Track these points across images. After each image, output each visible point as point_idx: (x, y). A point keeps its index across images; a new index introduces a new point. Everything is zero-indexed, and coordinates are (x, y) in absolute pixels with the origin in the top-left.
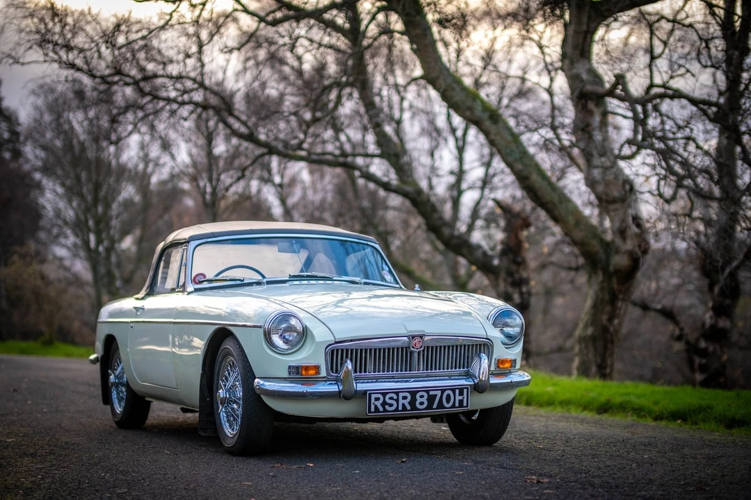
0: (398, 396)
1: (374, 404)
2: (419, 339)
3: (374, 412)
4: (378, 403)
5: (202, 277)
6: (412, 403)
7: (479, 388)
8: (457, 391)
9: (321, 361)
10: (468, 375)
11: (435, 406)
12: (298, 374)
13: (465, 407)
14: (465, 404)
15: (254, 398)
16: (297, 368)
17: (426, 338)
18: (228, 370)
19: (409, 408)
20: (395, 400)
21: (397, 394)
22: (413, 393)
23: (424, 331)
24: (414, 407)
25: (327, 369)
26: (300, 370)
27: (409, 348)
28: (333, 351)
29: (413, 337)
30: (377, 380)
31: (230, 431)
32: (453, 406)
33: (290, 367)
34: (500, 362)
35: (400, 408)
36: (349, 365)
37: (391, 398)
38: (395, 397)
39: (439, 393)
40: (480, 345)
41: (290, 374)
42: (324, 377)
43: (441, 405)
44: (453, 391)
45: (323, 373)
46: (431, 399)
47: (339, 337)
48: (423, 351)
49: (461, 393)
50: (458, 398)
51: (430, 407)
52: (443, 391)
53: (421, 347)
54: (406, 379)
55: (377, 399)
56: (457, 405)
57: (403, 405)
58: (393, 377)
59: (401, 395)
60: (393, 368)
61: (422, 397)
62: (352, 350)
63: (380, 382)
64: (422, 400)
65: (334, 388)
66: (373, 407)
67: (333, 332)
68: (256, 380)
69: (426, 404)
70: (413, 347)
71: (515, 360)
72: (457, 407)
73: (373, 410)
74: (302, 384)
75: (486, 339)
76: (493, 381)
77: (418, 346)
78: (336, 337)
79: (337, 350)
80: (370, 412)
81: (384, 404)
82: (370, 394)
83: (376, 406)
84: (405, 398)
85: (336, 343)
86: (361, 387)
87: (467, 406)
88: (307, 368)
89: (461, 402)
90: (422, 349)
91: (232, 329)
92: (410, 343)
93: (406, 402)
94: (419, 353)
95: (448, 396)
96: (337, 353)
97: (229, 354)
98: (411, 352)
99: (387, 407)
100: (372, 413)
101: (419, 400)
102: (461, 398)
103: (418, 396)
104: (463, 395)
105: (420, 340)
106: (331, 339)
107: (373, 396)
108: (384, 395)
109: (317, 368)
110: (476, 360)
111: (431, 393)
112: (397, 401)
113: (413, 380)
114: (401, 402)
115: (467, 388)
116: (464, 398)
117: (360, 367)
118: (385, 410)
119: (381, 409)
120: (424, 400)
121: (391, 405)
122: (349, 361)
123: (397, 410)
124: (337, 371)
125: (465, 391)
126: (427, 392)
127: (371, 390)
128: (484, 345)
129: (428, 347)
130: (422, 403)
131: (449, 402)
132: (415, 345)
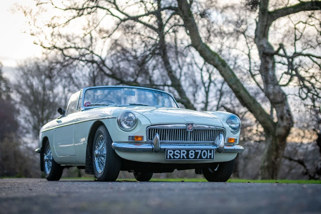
0: (180, 152)
1: (169, 155)
2: (191, 125)
3: (169, 159)
4: (171, 155)
5: (89, 103)
6: (187, 155)
7: (219, 151)
8: (209, 151)
9: (144, 134)
10: (214, 144)
11: (198, 157)
12: (133, 140)
13: (212, 159)
14: (212, 157)
15: (112, 152)
16: (133, 137)
17: (194, 126)
18: (100, 142)
20: (179, 153)
21: (180, 150)
22: (188, 151)
23: (193, 122)
24: (188, 158)
25: (147, 138)
26: (134, 138)
27: (186, 129)
28: (150, 129)
29: (188, 124)
30: (170, 144)
31: (100, 171)
32: (207, 158)
33: (129, 137)
34: (229, 140)
35: (181, 158)
36: (158, 136)
37: (177, 153)
38: (179, 152)
39: (200, 151)
40: (220, 130)
41: (129, 140)
42: (146, 142)
43: (201, 157)
44: (207, 150)
45: (145, 140)
46: (196, 154)
47: (153, 123)
48: (193, 131)
49: (211, 152)
51: (195, 158)
52: (202, 150)
54: (185, 144)
55: (170, 153)
56: (208, 157)
57: (183, 156)
58: (178, 143)
59: (182, 151)
60: (178, 139)
61: (192, 152)
62: (159, 129)
63: (172, 145)
64: (192, 154)
65: (150, 147)
67: (150, 120)
68: (113, 143)
69: (194, 156)
71: (236, 139)
72: (208, 159)
73: (168, 157)
74: (135, 145)
75: (223, 128)
76: (226, 147)
77: (191, 129)
78: (152, 123)
79: (152, 129)
80: (167, 158)
81: (174, 155)
82: (167, 150)
83: (170, 156)
84: (184, 153)
85: (151, 125)
86: (163, 147)
87: (213, 158)
88: (137, 137)
89: (210, 156)
90: (193, 130)
91: (102, 120)
92: (186, 127)
93: (184, 155)
94: (191, 132)
95: (204, 153)
96: (152, 131)
97: (101, 133)
98: (187, 132)
99: (175, 157)
100: (168, 159)
101: (190, 154)
102: (210, 154)
103: (190, 152)
106: (149, 124)
107: (169, 151)
108: (174, 150)
109: (142, 137)
110: (218, 137)
111: (196, 151)
112: (180, 154)
113: (187, 145)
114: (182, 154)
115: (214, 150)
116: (212, 154)
117: (162, 138)
118: (174, 158)
119: (172, 157)
120: (193, 154)
121: (177, 156)
122: (157, 134)
123: (180, 158)
124: (151, 140)
125: (213, 151)
126: (195, 150)
127: (168, 148)
128: (222, 131)
129: (195, 130)
130: (192, 156)
131: (204, 156)
132: (189, 128)
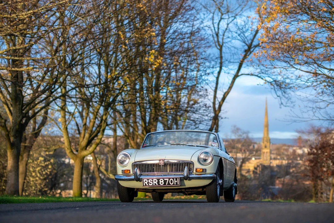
4: (146, 183)
6: (158, 182)
7: (185, 178)
8: (175, 179)
9: (131, 168)
11: (167, 184)
14: (178, 184)
19: (157, 184)
21: (153, 179)
22: (158, 180)
23: (164, 158)
25: (132, 171)
26: (125, 172)
29: (160, 160)
33: (122, 170)
35: (154, 184)
37: (150, 181)
38: (152, 181)
39: (168, 180)
41: (122, 173)
43: (169, 183)
44: (173, 179)
45: (132, 173)
46: (165, 182)
47: (136, 160)
50: (175, 181)
51: (165, 184)
52: (169, 179)
55: (146, 181)
56: (175, 184)
57: (155, 183)
59: (154, 180)
60: (154, 171)
61: (161, 181)
64: (162, 182)
69: (163, 183)
73: (144, 185)
74: (126, 176)
75: (190, 161)
77: (162, 163)
80: (143, 185)
81: (148, 183)
83: (145, 184)
84: (155, 181)
85: (135, 162)
88: (127, 171)
90: (164, 164)
92: (159, 162)
93: (156, 182)
94: (163, 166)
95: (171, 181)
96: (135, 165)
98: (160, 166)
99: (149, 184)
101: (161, 182)
102: (176, 181)
105: (163, 161)
106: (133, 161)
107: (144, 180)
108: (148, 180)
109: (129, 170)
111: (165, 179)
112: (153, 182)
114: (154, 182)
118: (149, 185)
119: (147, 185)
121: (151, 183)
122: (136, 168)
125: (178, 179)
126: (164, 179)
127: (144, 178)
128: (189, 164)
129: (166, 164)
130: (162, 183)
131: (172, 183)
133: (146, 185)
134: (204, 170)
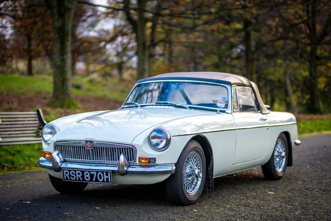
1: (65, 175)
4: (67, 175)
6: (83, 176)
8: (105, 173)
9: (52, 150)
11: (94, 180)
13: (110, 182)
14: (110, 181)
17: (93, 143)
19: (81, 179)
21: (75, 171)
22: (83, 172)
24: (84, 180)
27: (85, 147)
29: (87, 142)
32: (103, 181)
35: (78, 179)
37: (73, 173)
38: (75, 173)
39: (95, 173)
43: (97, 180)
44: (103, 173)
46: (92, 176)
49: (107, 175)
50: (106, 177)
51: (91, 180)
52: (97, 172)
53: (91, 147)
55: (66, 173)
56: (105, 181)
57: (79, 177)
59: (77, 172)
61: (87, 174)
63: (73, 164)
64: (87, 176)
66: (65, 176)
69: (89, 179)
70: (87, 147)
72: (105, 182)
73: (65, 178)
75: (130, 145)
79: (58, 145)
81: (70, 176)
82: (63, 170)
84: (79, 174)
87: (111, 182)
89: (107, 179)
93: (80, 176)
95: (100, 175)
102: (107, 177)
103: (85, 173)
104: (108, 176)
105: (90, 144)
107: (65, 171)
108: (70, 171)
111: (91, 173)
112: (75, 175)
114: (77, 176)
115: (110, 172)
116: (109, 177)
118: (71, 179)
119: (69, 178)
121: (73, 177)
123: (76, 180)
125: (109, 173)
126: (89, 172)
128: (130, 149)
130: (87, 178)
132: (88, 146)
133: (67, 179)
134: (151, 161)
